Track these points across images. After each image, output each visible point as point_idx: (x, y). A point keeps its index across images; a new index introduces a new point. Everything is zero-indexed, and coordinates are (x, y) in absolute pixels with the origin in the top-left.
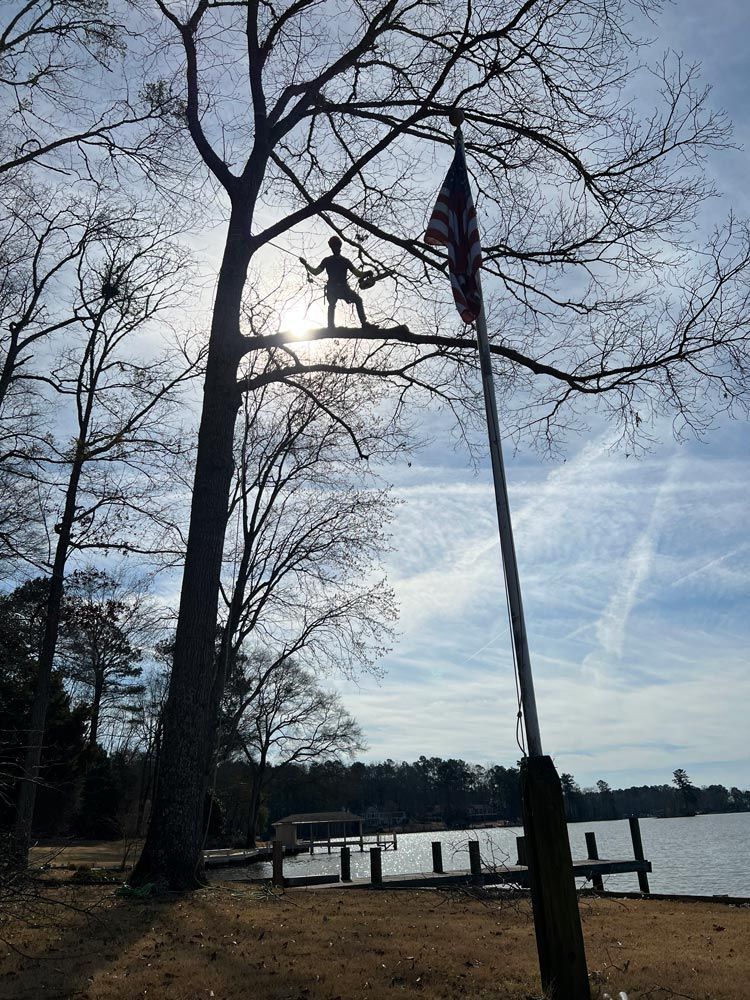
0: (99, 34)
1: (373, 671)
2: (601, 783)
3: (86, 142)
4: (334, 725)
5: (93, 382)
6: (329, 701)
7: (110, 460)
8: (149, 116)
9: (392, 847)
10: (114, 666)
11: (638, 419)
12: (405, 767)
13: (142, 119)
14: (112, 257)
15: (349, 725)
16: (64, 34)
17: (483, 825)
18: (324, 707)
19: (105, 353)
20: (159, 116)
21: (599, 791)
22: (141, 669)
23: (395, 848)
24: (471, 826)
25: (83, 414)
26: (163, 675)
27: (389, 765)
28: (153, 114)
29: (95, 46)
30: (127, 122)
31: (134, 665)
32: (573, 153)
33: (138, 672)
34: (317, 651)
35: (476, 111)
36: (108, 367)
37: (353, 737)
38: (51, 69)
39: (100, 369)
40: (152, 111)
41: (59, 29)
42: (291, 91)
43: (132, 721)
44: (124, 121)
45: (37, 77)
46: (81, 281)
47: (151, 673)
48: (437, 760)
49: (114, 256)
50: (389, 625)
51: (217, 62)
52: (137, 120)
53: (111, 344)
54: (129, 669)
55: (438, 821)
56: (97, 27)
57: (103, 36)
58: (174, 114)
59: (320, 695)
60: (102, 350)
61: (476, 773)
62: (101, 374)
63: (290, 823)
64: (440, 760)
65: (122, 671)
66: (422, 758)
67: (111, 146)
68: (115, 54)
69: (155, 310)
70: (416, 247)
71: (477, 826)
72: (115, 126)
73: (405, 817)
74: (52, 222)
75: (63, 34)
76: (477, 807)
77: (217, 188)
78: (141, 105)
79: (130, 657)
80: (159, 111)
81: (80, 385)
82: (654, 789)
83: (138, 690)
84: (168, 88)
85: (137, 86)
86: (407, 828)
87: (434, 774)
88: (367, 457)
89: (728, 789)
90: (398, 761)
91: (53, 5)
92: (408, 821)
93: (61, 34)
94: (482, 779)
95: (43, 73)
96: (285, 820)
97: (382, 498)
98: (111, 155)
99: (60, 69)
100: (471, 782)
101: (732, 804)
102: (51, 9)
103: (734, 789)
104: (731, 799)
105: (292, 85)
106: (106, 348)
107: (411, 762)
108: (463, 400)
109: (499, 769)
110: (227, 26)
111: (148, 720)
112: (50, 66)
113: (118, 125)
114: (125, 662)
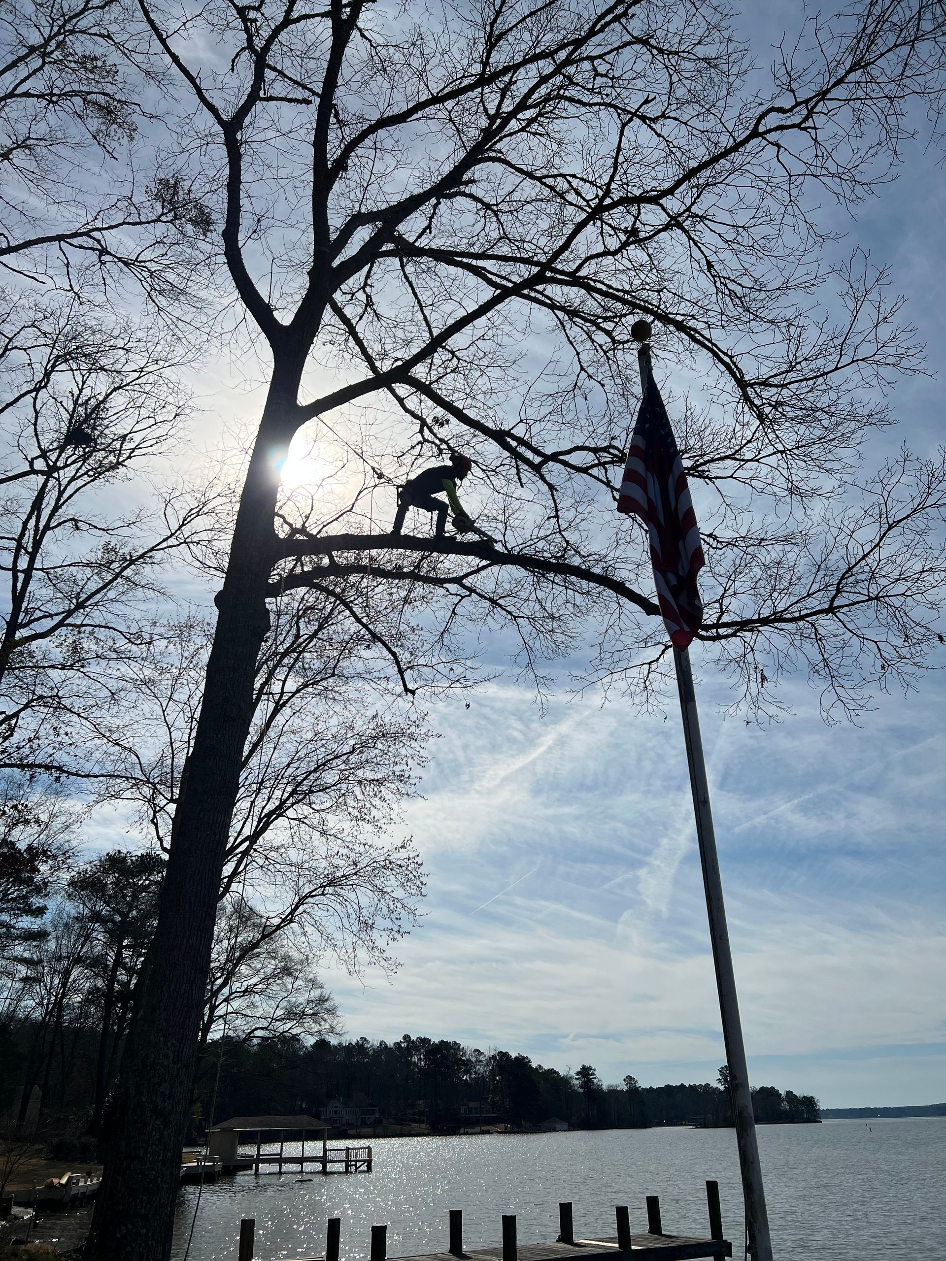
0: (100, 107)
1: (383, 963)
2: (629, 1079)
3: (72, 245)
4: (302, 999)
5: (37, 544)
6: (299, 967)
7: (62, 669)
8: (158, 220)
9: (364, 1168)
10: (8, 901)
11: (764, 678)
12: (383, 1047)
13: (149, 223)
14: (80, 384)
15: (322, 1000)
16: (56, 102)
17: (478, 1129)
18: (290, 974)
19: (56, 508)
20: (171, 222)
21: (625, 1088)
22: (45, 907)
23: (369, 1169)
24: (462, 1131)
25: (19, 585)
26: (76, 918)
27: (362, 1045)
28: (164, 218)
29: (95, 123)
30: (129, 223)
31: (36, 901)
32: (731, 357)
33: (40, 912)
34: (309, 929)
35: (602, 283)
36: (59, 524)
37: (326, 1017)
38: (32, 142)
39: (47, 527)
40: (163, 214)
41: (50, 97)
42: (357, 220)
43: (25, 980)
44: (124, 223)
45: (10, 151)
46: (37, 413)
47: (59, 914)
48: (425, 1041)
49: (84, 382)
50: (411, 902)
51: (268, 174)
52: (141, 223)
53: (66, 496)
54: (30, 905)
55: (420, 1122)
56: (101, 99)
57: (108, 112)
58: (190, 220)
59: (287, 958)
60: (53, 503)
61: (474, 1059)
62: (49, 533)
63: (230, 1130)
64: (429, 1041)
65: (19, 909)
66: (406, 1037)
67: (104, 251)
68: (119, 135)
69: (130, 457)
70: (509, 440)
71: (470, 1131)
72: (111, 227)
73: (377, 1115)
74: (11, 340)
75: (53, 102)
76: (472, 1105)
77: (254, 336)
78: (147, 204)
79: (32, 891)
80: (171, 216)
81: (20, 546)
82: (693, 1088)
83: (40, 936)
84: (186, 188)
85: (146, 178)
86: (379, 1130)
87: (420, 1059)
88: (413, 692)
89: (783, 1092)
90: (374, 1040)
91: (44, 63)
92: (380, 1121)
93: (51, 101)
94: (480, 1069)
95: (19, 146)
96: (225, 1125)
97: (412, 729)
98: (100, 261)
99: (42, 143)
100: (467, 1072)
101: (785, 1112)
102: (41, 68)
103: (789, 1093)
104: (785, 1105)
105: (359, 213)
106: (58, 500)
107: (390, 1042)
108: (532, 620)
109: (504, 1055)
110: (285, 130)
111: (47, 979)
112: (29, 138)
113: (116, 226)
114: (25, 897)
